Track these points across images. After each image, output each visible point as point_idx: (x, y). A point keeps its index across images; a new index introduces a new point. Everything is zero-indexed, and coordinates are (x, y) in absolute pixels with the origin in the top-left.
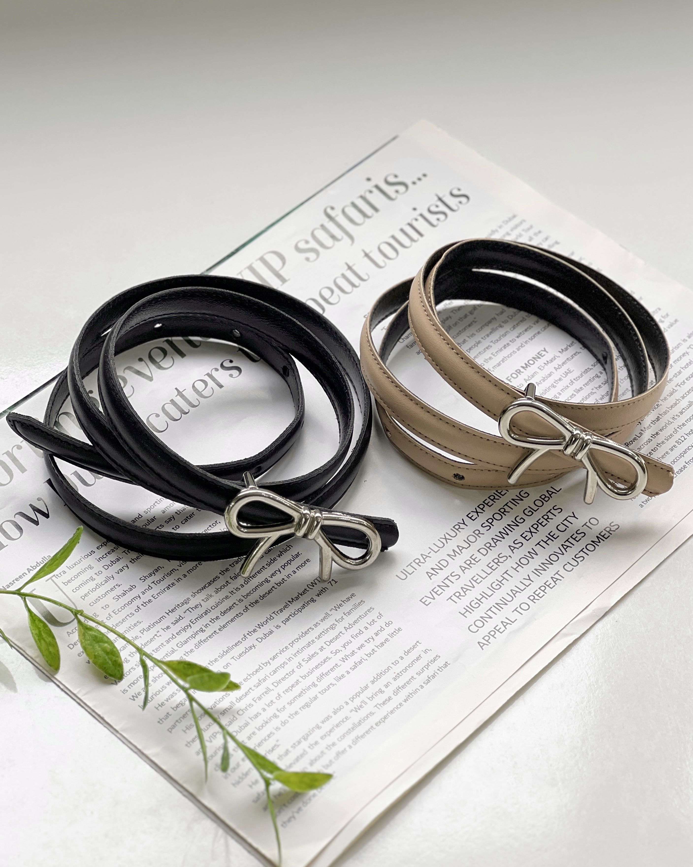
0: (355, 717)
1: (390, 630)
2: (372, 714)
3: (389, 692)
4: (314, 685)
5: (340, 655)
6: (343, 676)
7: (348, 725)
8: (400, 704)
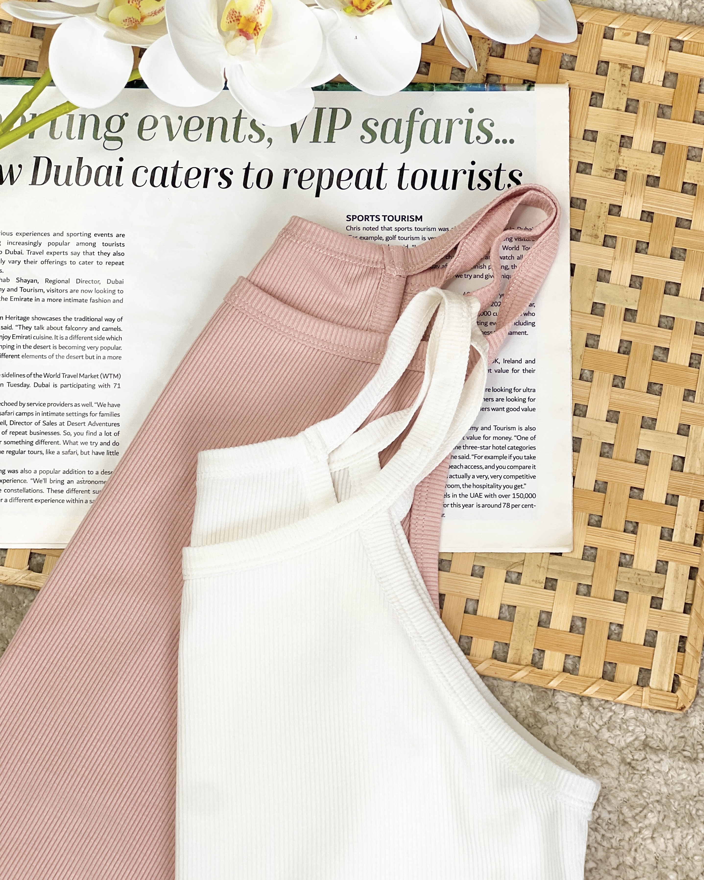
0: (30, 485)
1: (111, 448)
2: (41, 491)
3: (66, 487)
4: (31, 444)
5: (67, 438)
6: (53, 453)
7: (20, 486)
8: (63, 501)
